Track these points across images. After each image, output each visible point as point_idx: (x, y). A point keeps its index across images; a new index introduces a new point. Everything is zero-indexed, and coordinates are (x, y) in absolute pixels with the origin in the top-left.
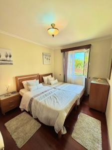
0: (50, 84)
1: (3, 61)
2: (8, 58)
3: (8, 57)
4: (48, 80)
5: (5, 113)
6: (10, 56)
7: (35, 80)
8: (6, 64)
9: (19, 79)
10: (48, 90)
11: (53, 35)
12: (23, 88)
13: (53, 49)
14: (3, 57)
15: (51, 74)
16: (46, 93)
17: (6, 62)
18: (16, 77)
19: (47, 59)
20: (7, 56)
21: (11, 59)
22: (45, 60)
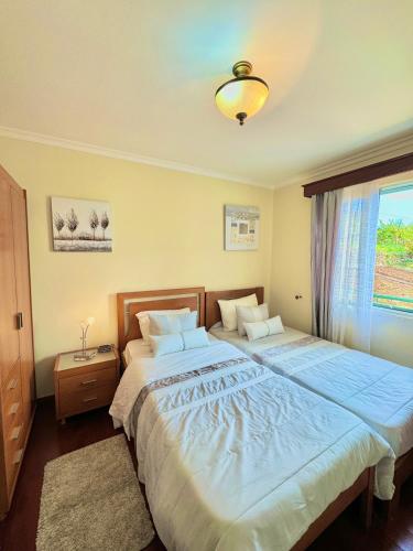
0: (245, 335)
1: (80, 238)
2: (99, 231)
3: (99, 227)
4: (238, 316)
5: (67, 419)
6: (105, 224)
7: (187, 310)
8: (92, 249)
9: (127, 302)
10: (224, 364)
11: (241, 117)
12: (139, 336)
13: (273, 187)
14: (84, 228)
15: (259, 292)
16: (206, 378)
17: (90, 243)
18: (118, 295)
19: (243, 228)
20: (94, 225)
21: (108, 233)
22: (232, 232)
